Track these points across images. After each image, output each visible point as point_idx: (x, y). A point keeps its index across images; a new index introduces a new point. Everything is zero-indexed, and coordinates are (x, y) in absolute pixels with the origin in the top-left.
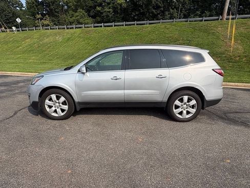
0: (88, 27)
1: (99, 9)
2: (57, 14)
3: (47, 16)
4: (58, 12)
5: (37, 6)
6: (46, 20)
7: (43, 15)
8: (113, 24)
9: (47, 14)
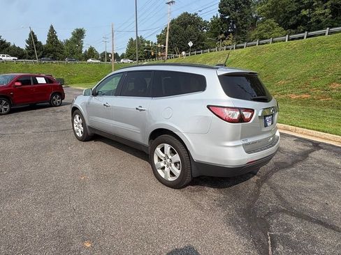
0: (263, 44)
1: (304, 12)
2: (244, 30)
3: (231, 35)
4: (245, 28)
5: (221, 25)
6: (228, 39)
7: (227, 34)
8: (305, 34)
9: (232, 32)
